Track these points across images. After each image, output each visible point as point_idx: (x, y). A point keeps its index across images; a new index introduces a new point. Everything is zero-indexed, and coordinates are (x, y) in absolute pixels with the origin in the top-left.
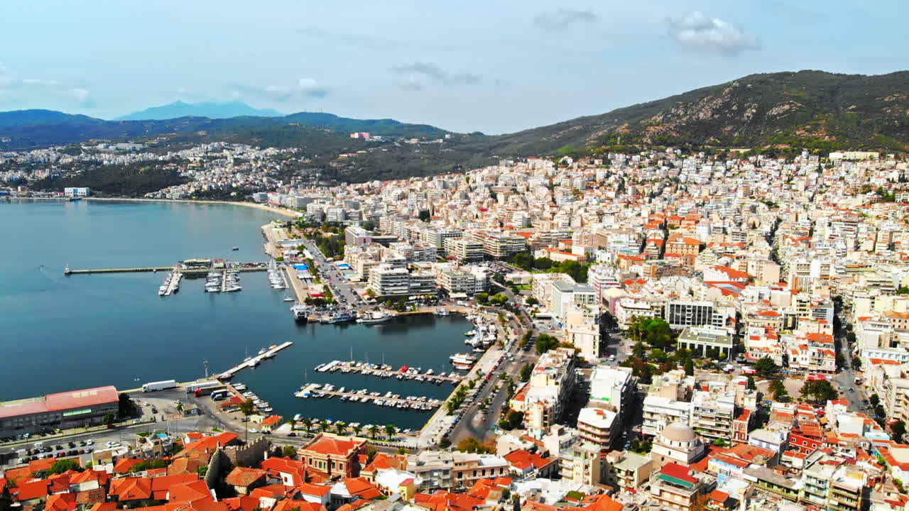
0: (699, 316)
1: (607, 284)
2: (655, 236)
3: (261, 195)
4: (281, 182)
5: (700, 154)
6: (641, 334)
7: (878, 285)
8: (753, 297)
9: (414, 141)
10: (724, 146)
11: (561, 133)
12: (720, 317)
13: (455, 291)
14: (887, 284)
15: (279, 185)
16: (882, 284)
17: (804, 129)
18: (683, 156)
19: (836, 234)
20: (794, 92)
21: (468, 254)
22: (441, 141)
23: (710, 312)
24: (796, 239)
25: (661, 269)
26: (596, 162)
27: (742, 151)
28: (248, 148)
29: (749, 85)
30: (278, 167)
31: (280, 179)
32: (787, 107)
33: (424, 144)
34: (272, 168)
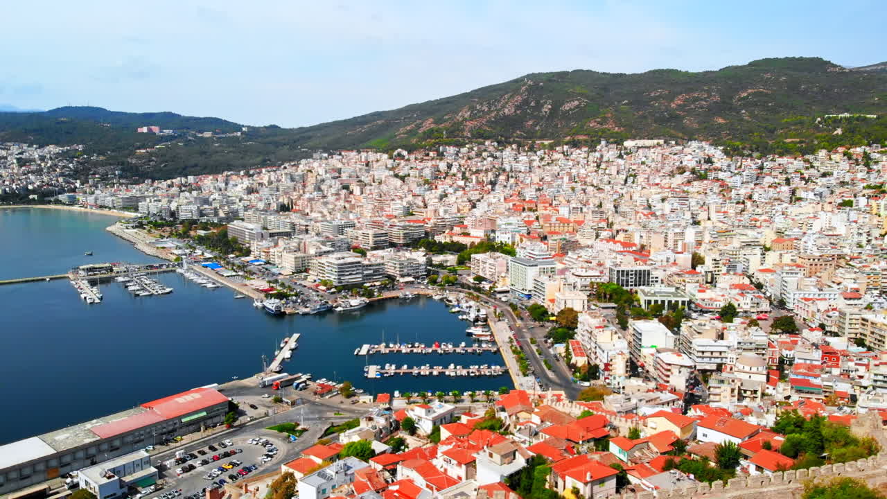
0: (640, 278)
1: (543, 258)
2: (529, 218)
3: (69, 197)
4: (78, 181)
5: (513, 146)
6: (608, 296)
7: (750, 245)
8: (662, 261)
9: (208, 134)
10: (530, 139)
11: (365, 126)
12: (657, 278)
13: (403, 276)
14: (756, 244)
15: (78, 185)
16: (753, 244)
17: (595, 122)
18: (500, 148)
19: (675, 208)
20: (578, 89)
21: (375, 242)
22: (239, 134)
23: (649, 274)
24: (646, 213)
25: (563, 244)
26: (431, 154)
27: (546, 143)
28: (25, 146)
29: (541, 84)
30: (71, 165)
31: (76, 179)
32: (576, 103)
33: (221, 138)
34: (64, 167)
